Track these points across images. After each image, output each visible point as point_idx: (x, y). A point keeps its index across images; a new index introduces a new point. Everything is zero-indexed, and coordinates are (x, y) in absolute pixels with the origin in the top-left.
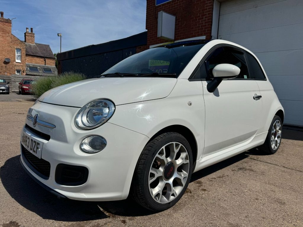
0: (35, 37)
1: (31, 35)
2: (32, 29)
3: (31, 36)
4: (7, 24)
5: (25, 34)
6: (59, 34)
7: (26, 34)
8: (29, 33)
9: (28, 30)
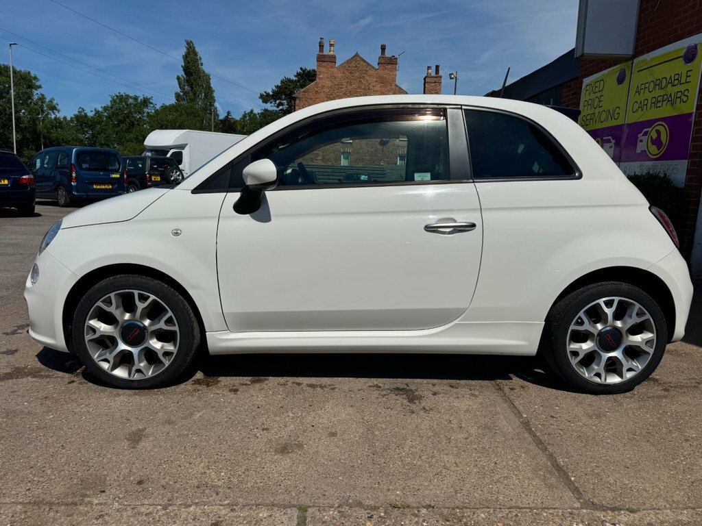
0: (442, 84)
1: (435, 79)
2: (437, 67)
3: (435, 82)
4: (390, 66)
5: (425, 79)
6: (453, 74)
7: (427, 80)
8: (432, 77)
9: (430, 71)
